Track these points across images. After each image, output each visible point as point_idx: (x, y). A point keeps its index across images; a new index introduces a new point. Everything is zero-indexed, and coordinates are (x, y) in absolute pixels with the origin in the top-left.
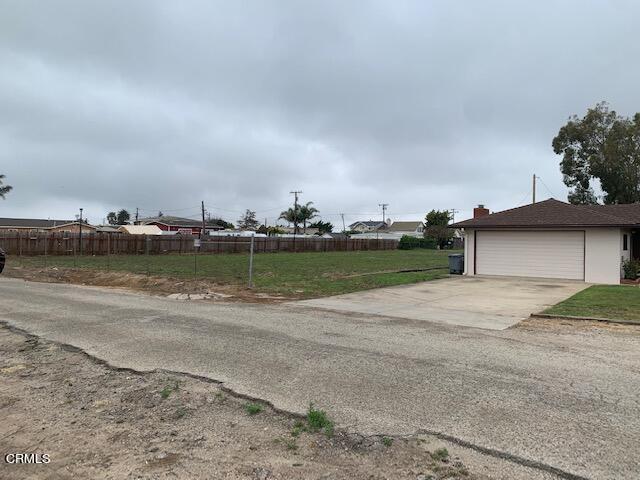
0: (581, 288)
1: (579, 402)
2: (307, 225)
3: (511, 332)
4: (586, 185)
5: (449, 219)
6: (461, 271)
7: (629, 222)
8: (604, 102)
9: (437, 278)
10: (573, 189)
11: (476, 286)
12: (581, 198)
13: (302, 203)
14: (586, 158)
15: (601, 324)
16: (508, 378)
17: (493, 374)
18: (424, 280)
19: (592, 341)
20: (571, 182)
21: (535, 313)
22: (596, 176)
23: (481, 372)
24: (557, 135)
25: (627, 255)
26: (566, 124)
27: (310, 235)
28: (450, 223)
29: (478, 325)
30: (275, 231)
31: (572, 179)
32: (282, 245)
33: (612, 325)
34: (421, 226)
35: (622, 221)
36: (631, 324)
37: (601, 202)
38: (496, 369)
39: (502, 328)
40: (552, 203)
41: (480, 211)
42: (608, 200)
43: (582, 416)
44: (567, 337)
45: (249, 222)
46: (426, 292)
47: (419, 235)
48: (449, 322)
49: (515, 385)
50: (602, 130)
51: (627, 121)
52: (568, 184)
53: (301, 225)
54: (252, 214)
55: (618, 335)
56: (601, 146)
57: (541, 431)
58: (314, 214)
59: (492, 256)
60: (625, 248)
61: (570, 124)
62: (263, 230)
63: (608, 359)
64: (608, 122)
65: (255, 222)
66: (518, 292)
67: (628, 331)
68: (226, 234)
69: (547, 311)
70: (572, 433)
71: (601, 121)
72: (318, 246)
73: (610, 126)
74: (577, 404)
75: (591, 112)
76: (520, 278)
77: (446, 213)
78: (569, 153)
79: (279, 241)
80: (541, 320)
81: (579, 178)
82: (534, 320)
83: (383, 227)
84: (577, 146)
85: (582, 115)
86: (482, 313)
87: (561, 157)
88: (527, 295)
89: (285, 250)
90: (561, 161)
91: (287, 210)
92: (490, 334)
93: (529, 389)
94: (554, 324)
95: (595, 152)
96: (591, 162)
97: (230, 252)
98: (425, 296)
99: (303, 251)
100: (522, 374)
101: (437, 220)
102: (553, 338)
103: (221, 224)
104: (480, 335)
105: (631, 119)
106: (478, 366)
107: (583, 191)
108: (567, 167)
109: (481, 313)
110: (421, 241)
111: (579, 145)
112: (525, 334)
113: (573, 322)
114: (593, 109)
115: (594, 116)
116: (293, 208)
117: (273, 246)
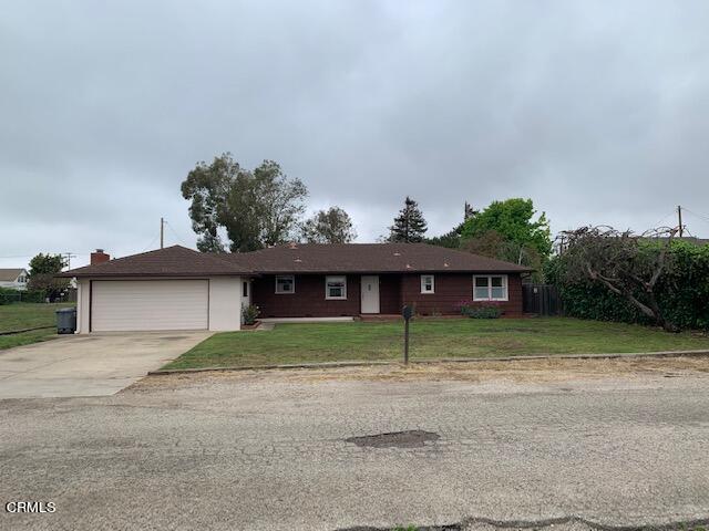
0: (204, 337)
1: (182, 461)
3: (122, 397)
4: (214, 233)
5: (62, 265)
6: (73, 330)
7: (248, 270)
8: (228, 153)
9: (39, 340)
10: (202, 236)
11: (90, 345)
12: (209, 246)
14: (214, 205)
15: (216, 373)
16: (107, 452)
17: (89, 451)
18: (20, 345)
19: (206, 393)
20: (199, 229)
21: (153, 370)
22: (222, 224)
23: (75, 452)
24: (186, 180)
25: (247, 301)
26: (194, 169)
28: (64, 270)
29: (84, 394)
31: (201, 226)
33: (226, 373)
34: (23, 274)
35: (242, 269)
36: (243, 369)
37: (227, 249)
38: (96, 444)
39: (112, 392)
40: (177, 250)
41: (99, 257)
42: (233, 248)
43: (182, 476)
44: (182, 392)
46: (21, 360)
47: (20, 286)
48: (44, 396)
49: (115, 459)
50: (228, 179)
51: (249, 173)
52: (197, 230)
55: (230, 382)
56: (227, 195)
57: (136, 506)
59: (111, 309)
60: (245, 295)
61: (198, 169)
63: (216, 409)
64: (233, 173)
66: (140, 348)
67: (239, 377)
69: (166, 368)
70: (168, 499)
71: (226, 170)
73: (235, 177)
74: (177, 465)
75: (218, 161)
76: (142, 332)
77: (58, 258)
78: (198, 199)
80: (158, 378)
81: (207, 225)
82: (151, 378)
84: (205, 193)
85: (210, 163)
86: (92, 378)
87: (190, 202)
88: (148, 350)
90: (190, 206)
92: (97, 402)
93: (129, 460)
94: (172, 380)
95: (222, 200)
96: (218, 210)
98: (19, 366)
100: (126, 444)
101: (46, 267)
102: (168, 395)
104: (84, 405)
105: (253, 172)
106: (73, 445)
107: (211, 239)
108: (196, 213)
109: (90, 379)
110: (22, 293)
111: (207, 191)
112: (138, 396)
113: (190, 375)
114: (219, 157)
115: (220, 165)
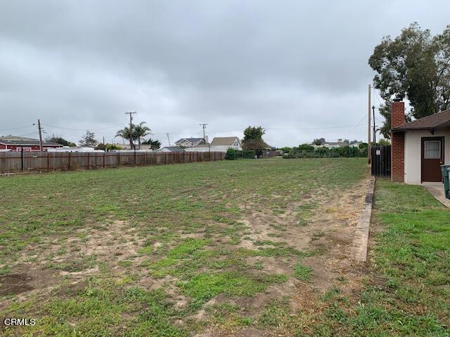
2: (142, 142)
5: (262, 134)
13: (136, 123)
26: (380, 43)
27: (146, 150)
30: (113, 148)
32: (123, 159)
34: (241, 140)
45: (90, 141)
53: (136, 142)
54: (92, 135)
58: (147, 132)
61: (384, 43)
62: (102, 147)
65: (94, 141)
68: (64, 151)
72: (159, 159)
77: (259, 129)
79: (118, 156)
83: (203, 142)
87: (374, 73)
89: (126, 164)
91: (123, 129)
97: (63, 170)
99: (144, 165)
101: (253, 134)
103: (62, 142)
116: (129, 127)
117: (112, 161)
